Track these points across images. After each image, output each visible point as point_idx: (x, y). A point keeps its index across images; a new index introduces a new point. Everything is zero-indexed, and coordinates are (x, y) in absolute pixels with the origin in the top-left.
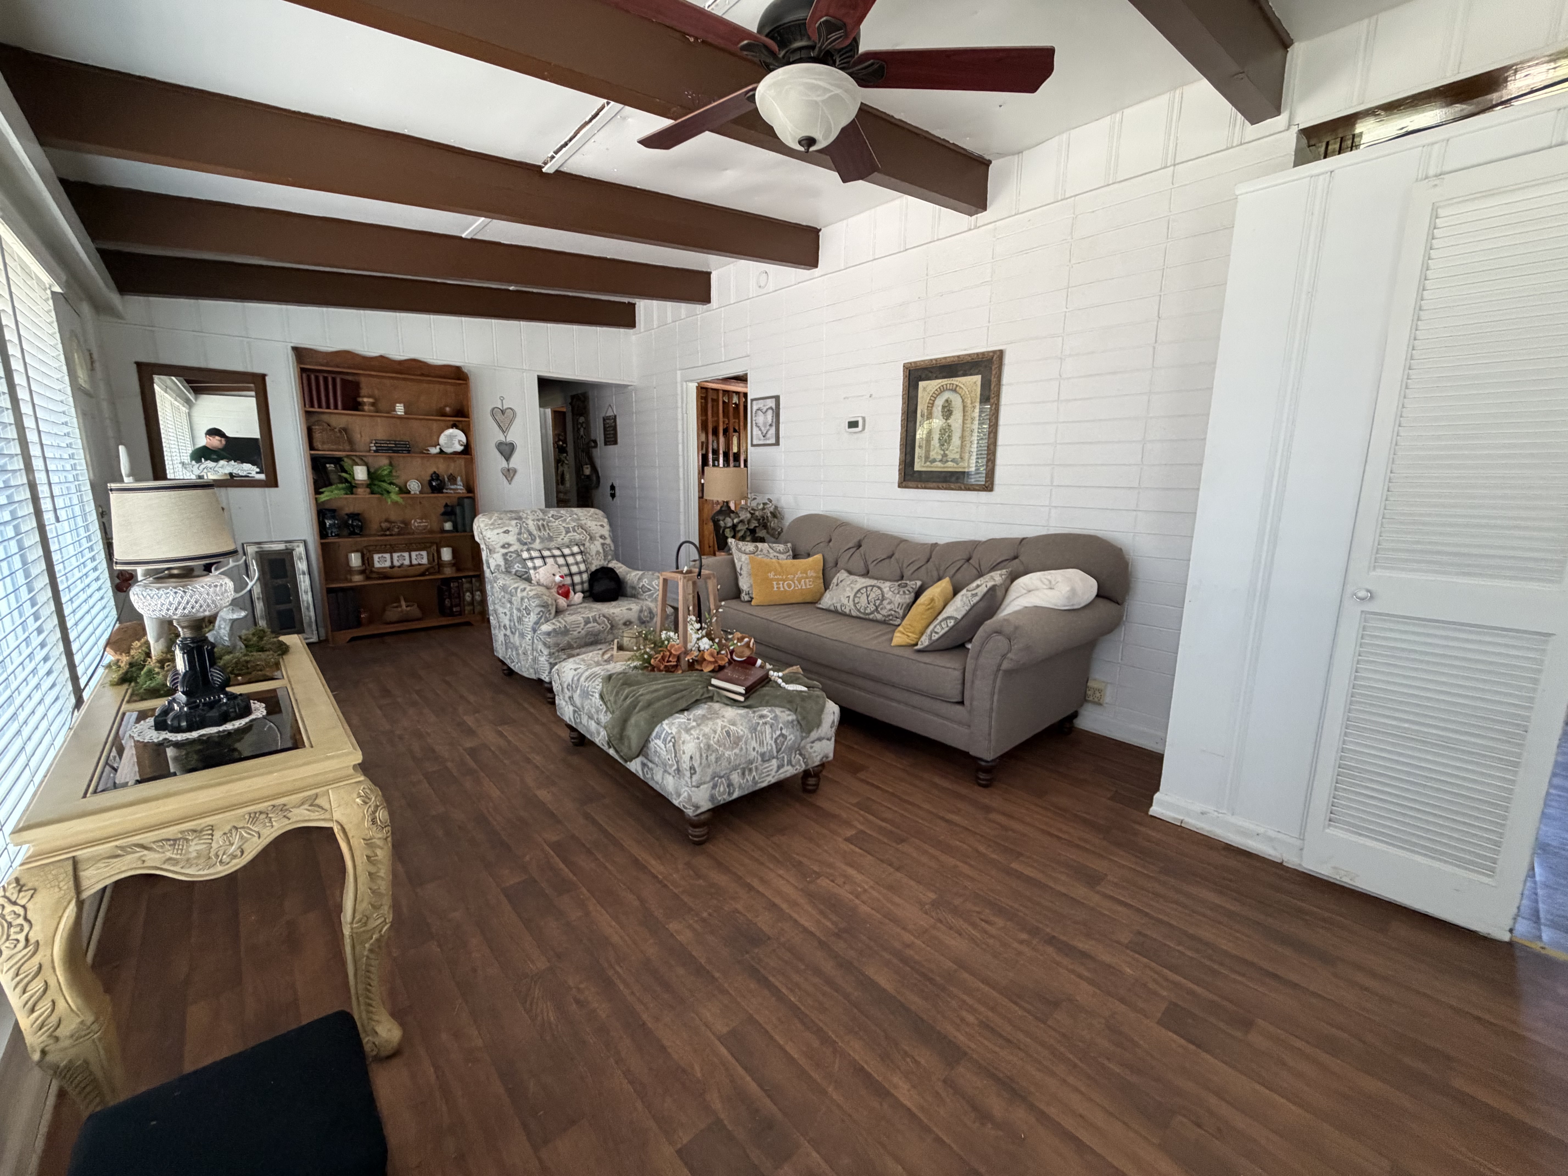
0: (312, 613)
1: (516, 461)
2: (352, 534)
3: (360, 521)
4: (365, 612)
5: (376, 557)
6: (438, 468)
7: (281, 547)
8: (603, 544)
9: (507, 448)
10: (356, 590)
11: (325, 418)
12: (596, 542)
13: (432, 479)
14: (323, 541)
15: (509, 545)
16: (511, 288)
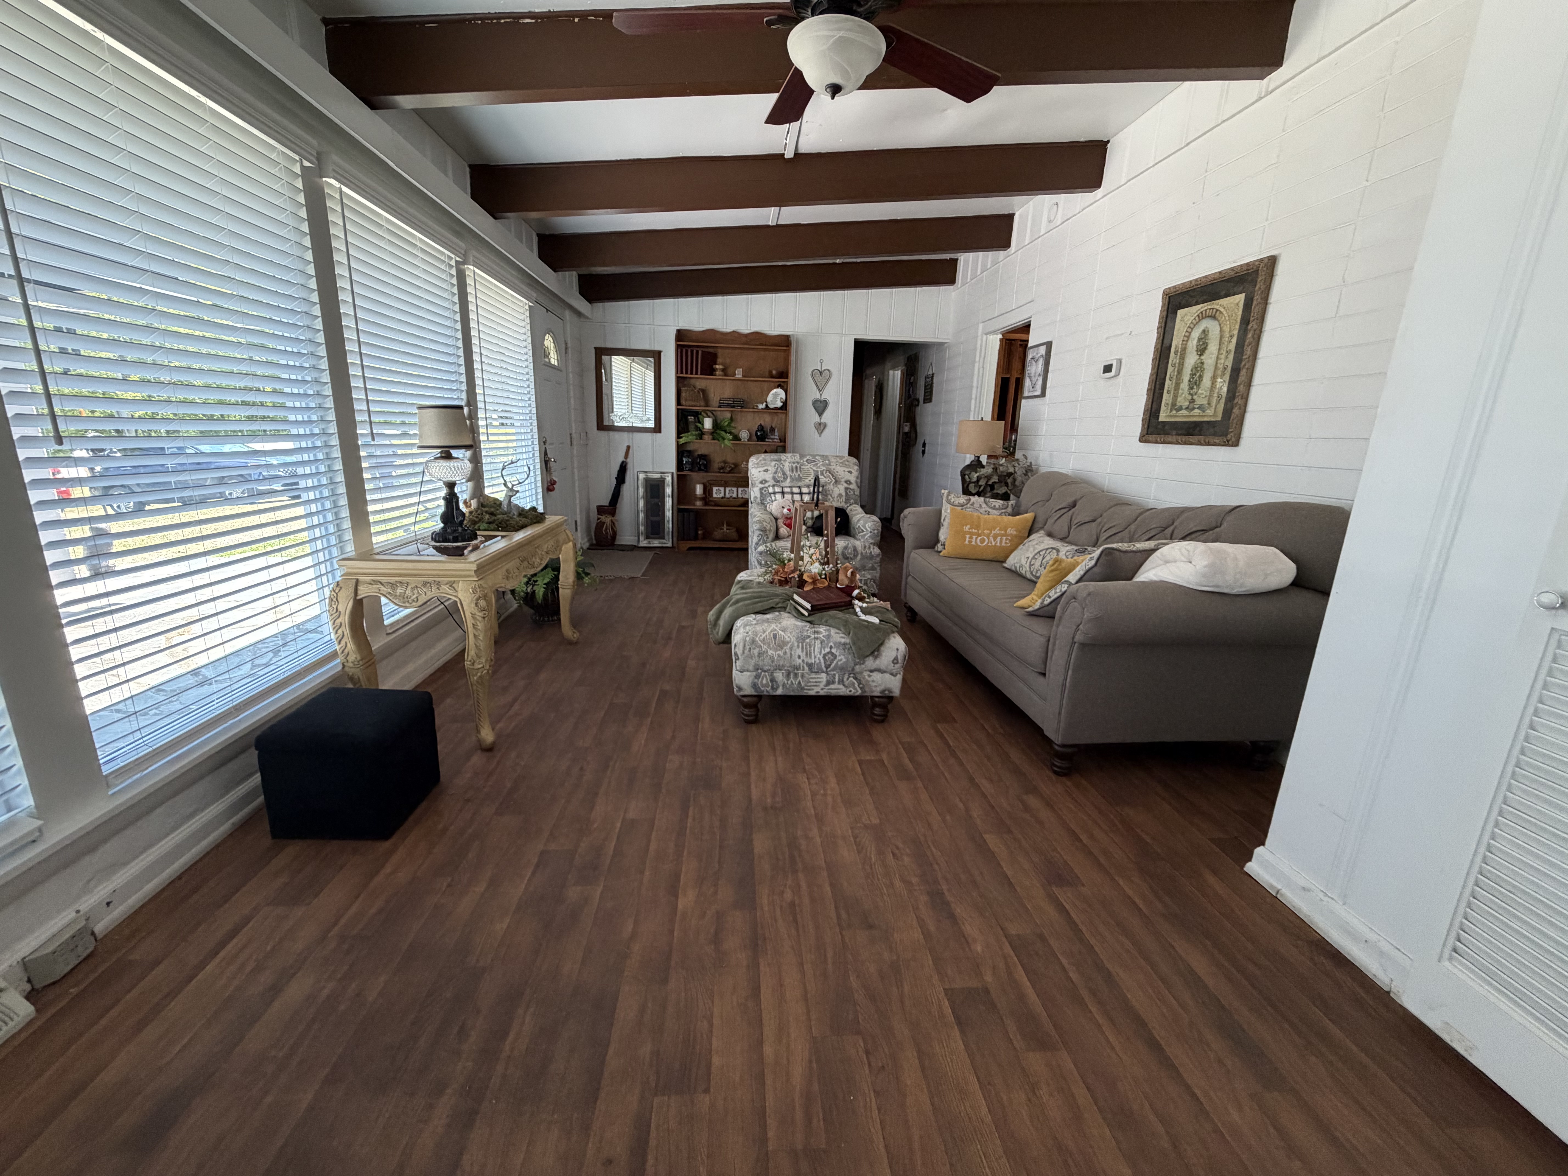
0: (671, 525)
1: (827, 416)
2: (700, 470)
3: (705, 460)
4: (701, 530)
5: (715, 489)
6: (764, 421)
7: (658, 476)
8: (846, 489)
9: (822, 405)
10: (697, 512)
11: (693, 381)
12: (839, 486)
13: (758, 430)
14: (679, 473)
15: (766, 481)
16: (838, 261)
